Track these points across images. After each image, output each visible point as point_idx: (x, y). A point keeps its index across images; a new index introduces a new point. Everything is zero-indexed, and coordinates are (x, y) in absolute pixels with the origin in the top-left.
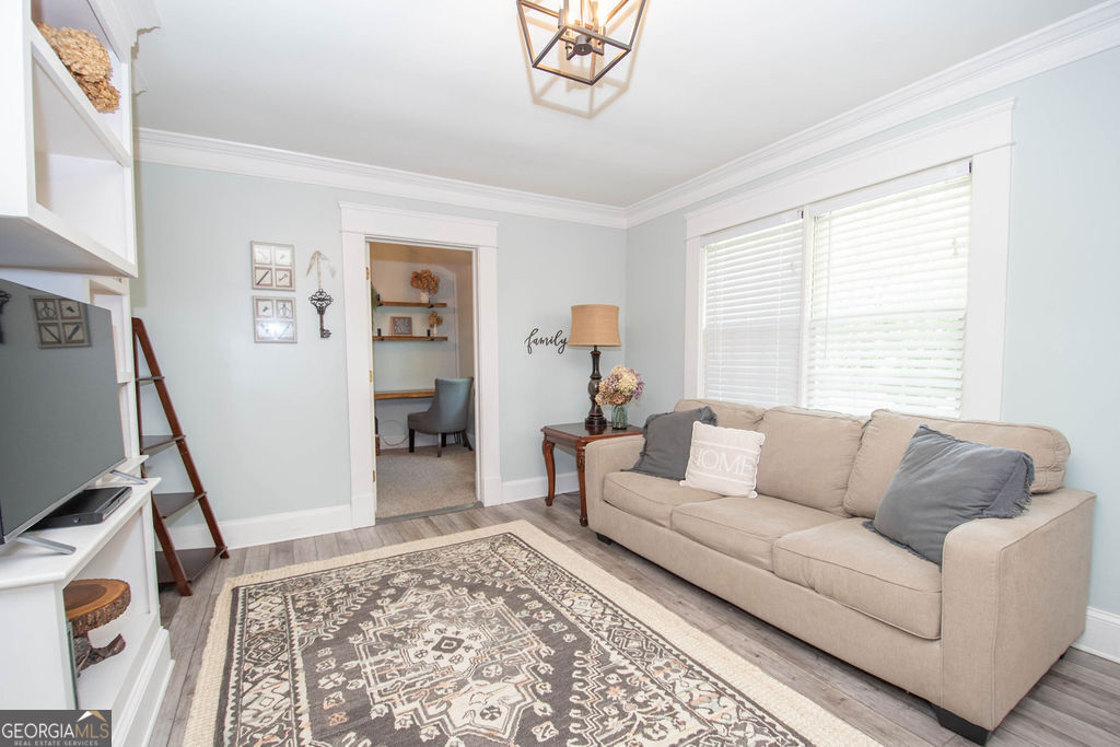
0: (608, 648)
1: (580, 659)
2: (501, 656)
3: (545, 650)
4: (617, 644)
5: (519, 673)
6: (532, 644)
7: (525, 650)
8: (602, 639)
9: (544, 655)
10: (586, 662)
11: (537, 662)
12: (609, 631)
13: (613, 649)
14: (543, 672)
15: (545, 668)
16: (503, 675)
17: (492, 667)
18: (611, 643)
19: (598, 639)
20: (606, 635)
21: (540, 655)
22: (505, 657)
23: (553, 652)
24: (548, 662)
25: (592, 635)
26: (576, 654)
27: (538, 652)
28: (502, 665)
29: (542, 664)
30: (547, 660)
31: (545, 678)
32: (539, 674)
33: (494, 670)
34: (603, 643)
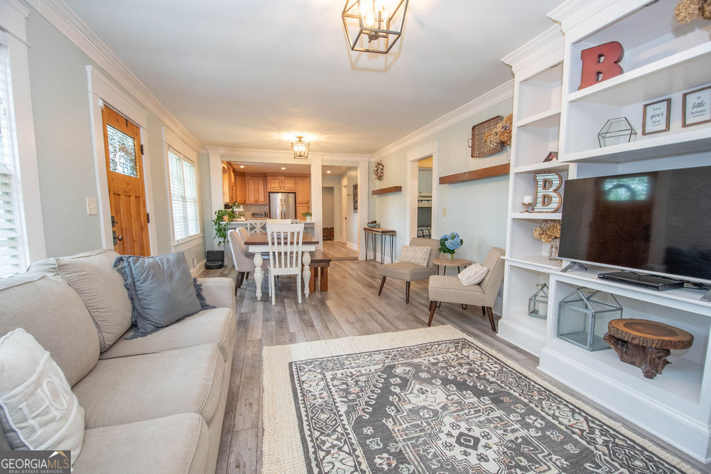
0: (344, 417)
1: (367, 413)
2: (422, 423)
3: (390, 424)
4: (335, 419)
5: (409, 410)
6: (398, 430)
7: (404, 426)
8: (344, 425)
9: (391, 420)
10: (363, 410)
11: (396, 416)
12: (335, 431)
13: (340, 416)
14: (393, 408)
15: (391, 411)
16: (420, 409)
17: (427, 416)
18: (339, 421)
19: (347, 426)
20: (339, 429)
21: (393, 420)
22: (419, 422)
23: (384, 421)
24: (388, 414)
25: (349, 431)
26: (368, 416)
27: (395, 424)
28: (421, 417)
29: (393, 414)
30: (389, 416)
31: (392, 404)
32: (396, 407)
33: (425, 414)
34: (345, 422)
